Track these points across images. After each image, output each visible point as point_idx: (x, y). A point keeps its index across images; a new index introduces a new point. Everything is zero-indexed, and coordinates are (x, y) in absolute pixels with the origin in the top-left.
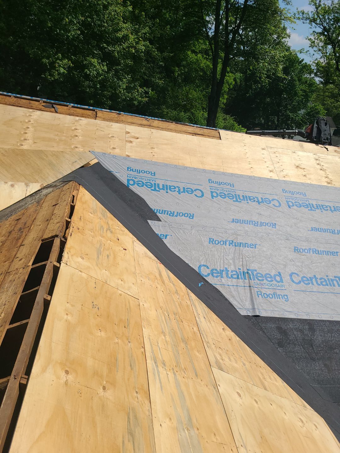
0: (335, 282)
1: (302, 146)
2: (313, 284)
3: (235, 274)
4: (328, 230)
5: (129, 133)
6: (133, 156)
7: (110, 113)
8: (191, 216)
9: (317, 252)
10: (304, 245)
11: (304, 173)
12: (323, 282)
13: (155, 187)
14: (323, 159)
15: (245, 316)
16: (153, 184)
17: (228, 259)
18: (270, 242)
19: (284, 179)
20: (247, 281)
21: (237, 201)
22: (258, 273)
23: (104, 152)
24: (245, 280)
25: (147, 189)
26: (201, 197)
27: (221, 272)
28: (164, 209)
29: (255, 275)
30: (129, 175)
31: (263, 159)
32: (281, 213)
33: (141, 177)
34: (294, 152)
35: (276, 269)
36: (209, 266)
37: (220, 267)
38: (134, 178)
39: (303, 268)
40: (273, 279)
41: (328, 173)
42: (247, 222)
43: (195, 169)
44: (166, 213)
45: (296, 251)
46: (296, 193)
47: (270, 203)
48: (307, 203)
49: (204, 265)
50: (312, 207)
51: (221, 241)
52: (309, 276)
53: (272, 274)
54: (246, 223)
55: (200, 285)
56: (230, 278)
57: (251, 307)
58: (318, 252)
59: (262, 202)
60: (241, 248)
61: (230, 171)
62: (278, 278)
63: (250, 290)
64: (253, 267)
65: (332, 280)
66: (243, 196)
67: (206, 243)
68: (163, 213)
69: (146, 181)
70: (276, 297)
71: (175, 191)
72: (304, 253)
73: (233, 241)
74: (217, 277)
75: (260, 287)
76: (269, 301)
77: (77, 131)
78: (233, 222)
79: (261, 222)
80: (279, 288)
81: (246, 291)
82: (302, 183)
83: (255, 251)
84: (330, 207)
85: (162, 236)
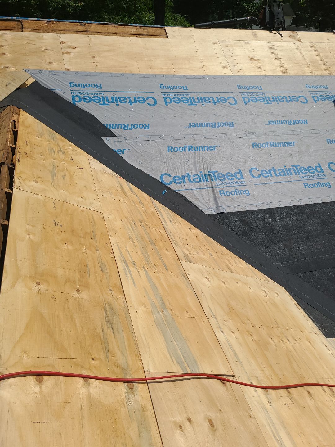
0: (292, 171)
1: (255, 35)
2: (272, 176)
3: (197, 178)
4: (285, 122)
5: (64, 43)
6: (73, 69)
7: (37, 22)
8: (147, 127)
9: (274, 145)
10: (262, 140)
11: (259, 65)
12: (281, 172)
13: (104, 101)
14: (278, 46)
15: (210, 215)
16: (101, 98)
17: (189, 164)
18: (228, 142)
19: (238, 74)
20: (209, 183)
21: (192, 104)
22: (219, 174)
23: (40, 69)
24: (207, 182)
25: (95, 104)
26: (154, 105)
27: (183, 178)
28: (117, 124)
29: (216, 176)
30: (73, 92)
31: (216, 55)
32: (238, 110)
33: (87, 92)
34: (247, 43)
35: (237, 167)
36: (170, 174)
37: (182, 174)
38: (79, 93)
39: (262, 162)
40: (234, 177)
41: (283, 62)
42: (205, 125)
43: (144, 75)
44: (120, 128)
45: (255, 147)
46: (251, 87)
47: (226, 102)
48: (263, 96)
49: (165, 174)
50: (268, 100)
51: (180, 148)
52: (267, 169)
53: (233, 173)
54: (203, 126)
55: (163, 193)
56: (192, 182)
57: (215, 206)
58: (276, 144)
59: (218, 101)
60: (201, 152)
61: (182, 73)
62: (239, 176)
63: (213, 191)
64: (214, 168)
65: (290, 170)
66: (198, 99)
67: (165, 152)
68: (117, 128)
69: (93, 96)
70: (238, 193)
71: (125, 102)
72: (262, 148)
73: (192, 146)
74: (179, 183)
75: (222, 186)
76: (232, 198)
77: (3, 47)
78: (190, 127)
79: (218, 123)
80: (240, 184)
81: (209, 192)
82: (257, 76)
83: (214, 153)
84: (286, 98)
85: (119, 151)
